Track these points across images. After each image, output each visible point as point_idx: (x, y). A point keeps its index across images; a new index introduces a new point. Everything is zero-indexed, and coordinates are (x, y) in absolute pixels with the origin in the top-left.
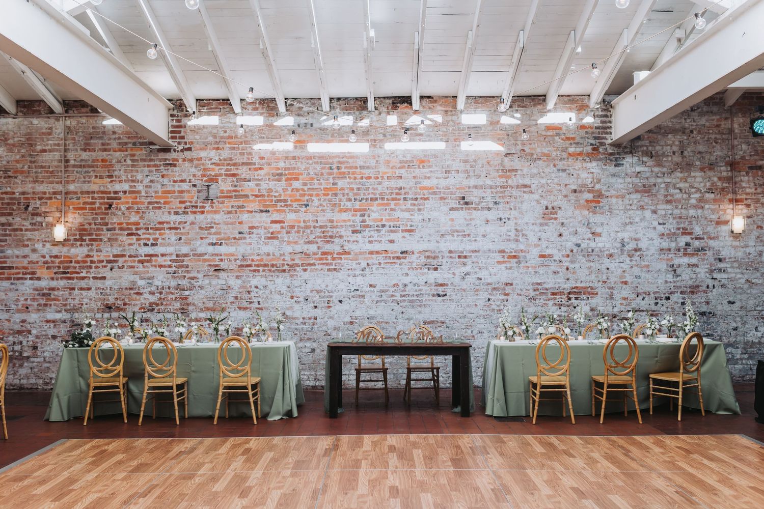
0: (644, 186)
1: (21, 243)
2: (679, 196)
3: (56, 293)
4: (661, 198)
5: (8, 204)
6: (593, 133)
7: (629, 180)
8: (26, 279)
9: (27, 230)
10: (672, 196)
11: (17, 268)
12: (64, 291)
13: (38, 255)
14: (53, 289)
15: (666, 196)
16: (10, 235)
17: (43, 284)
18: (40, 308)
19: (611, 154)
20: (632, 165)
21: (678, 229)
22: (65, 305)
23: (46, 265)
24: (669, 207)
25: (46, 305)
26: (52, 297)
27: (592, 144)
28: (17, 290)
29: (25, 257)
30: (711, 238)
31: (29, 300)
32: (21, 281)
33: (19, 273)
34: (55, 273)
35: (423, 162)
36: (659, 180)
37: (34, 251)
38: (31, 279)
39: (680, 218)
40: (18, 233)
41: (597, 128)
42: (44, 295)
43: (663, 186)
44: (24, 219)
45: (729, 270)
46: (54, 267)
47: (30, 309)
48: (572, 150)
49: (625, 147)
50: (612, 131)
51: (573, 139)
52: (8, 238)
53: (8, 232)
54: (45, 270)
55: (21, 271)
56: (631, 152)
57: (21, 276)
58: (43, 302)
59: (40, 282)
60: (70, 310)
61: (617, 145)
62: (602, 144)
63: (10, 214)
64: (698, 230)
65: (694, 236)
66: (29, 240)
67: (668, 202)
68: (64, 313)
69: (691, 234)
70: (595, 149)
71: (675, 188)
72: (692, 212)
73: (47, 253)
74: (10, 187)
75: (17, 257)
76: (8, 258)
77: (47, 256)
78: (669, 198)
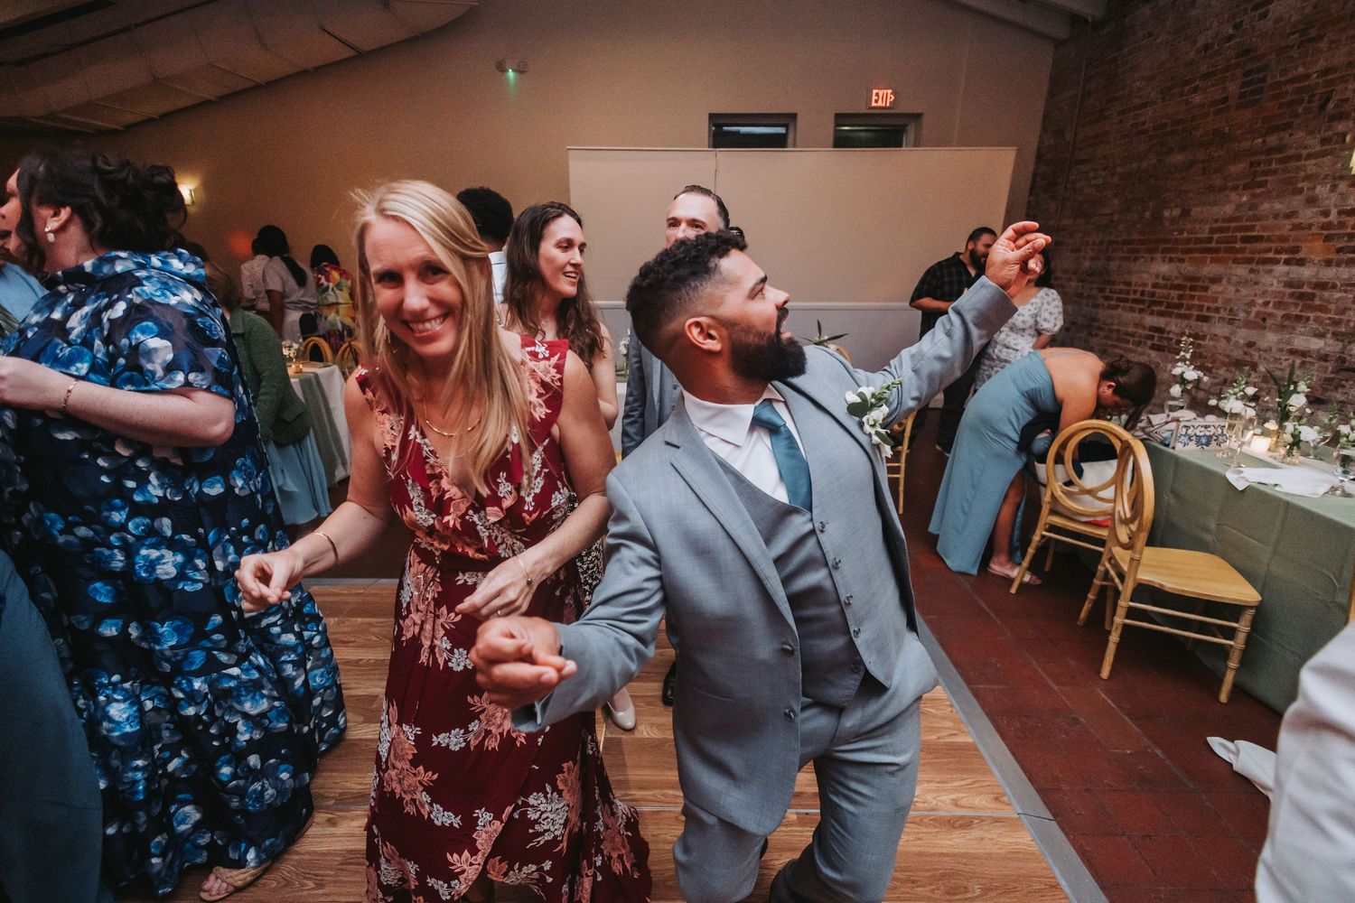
1: (1290, 187)
3: (1326, 294)
5: (1292, 103)
8: (1277, 262)
9: (1309, 156)
11: (1269, 239)
12: (1345, 291)
13: (1315, 210)
14: (1322, 286)
16: (1275, 172)
17: (1306, 273)
18: (1286, 323)
22: (1336, 323)
23: (1325, 232)
25: (1298, 318)
26: (1317, 302)
28: (1256, 283)
29: (1288, 216)
31: (1271, 305)
32: (1268, 267)
33: (1269, 250)
34: (1339, 251)
37: (1312, 201)
38: (1287, 262)
40: (1292, 164)
42: (1302, 296)
44: (1311, 133)
46: (1340, 237)
47: (1269, 322)
52: (1269, 178)
53: (1274, 166)
54: (1319, 244)
55: (1274, 245)
57: (1270, 255)
58: (1295, 311)
59: (1302, 269)
60: (1343, 334)
63: (1288, 126)
66: (1308, 178)
68: (1330, 340)
73: (1335, 205)
74: (1304, 65)
75: (1276, 216)
76: (1259, 219)
77: (1334, 212)
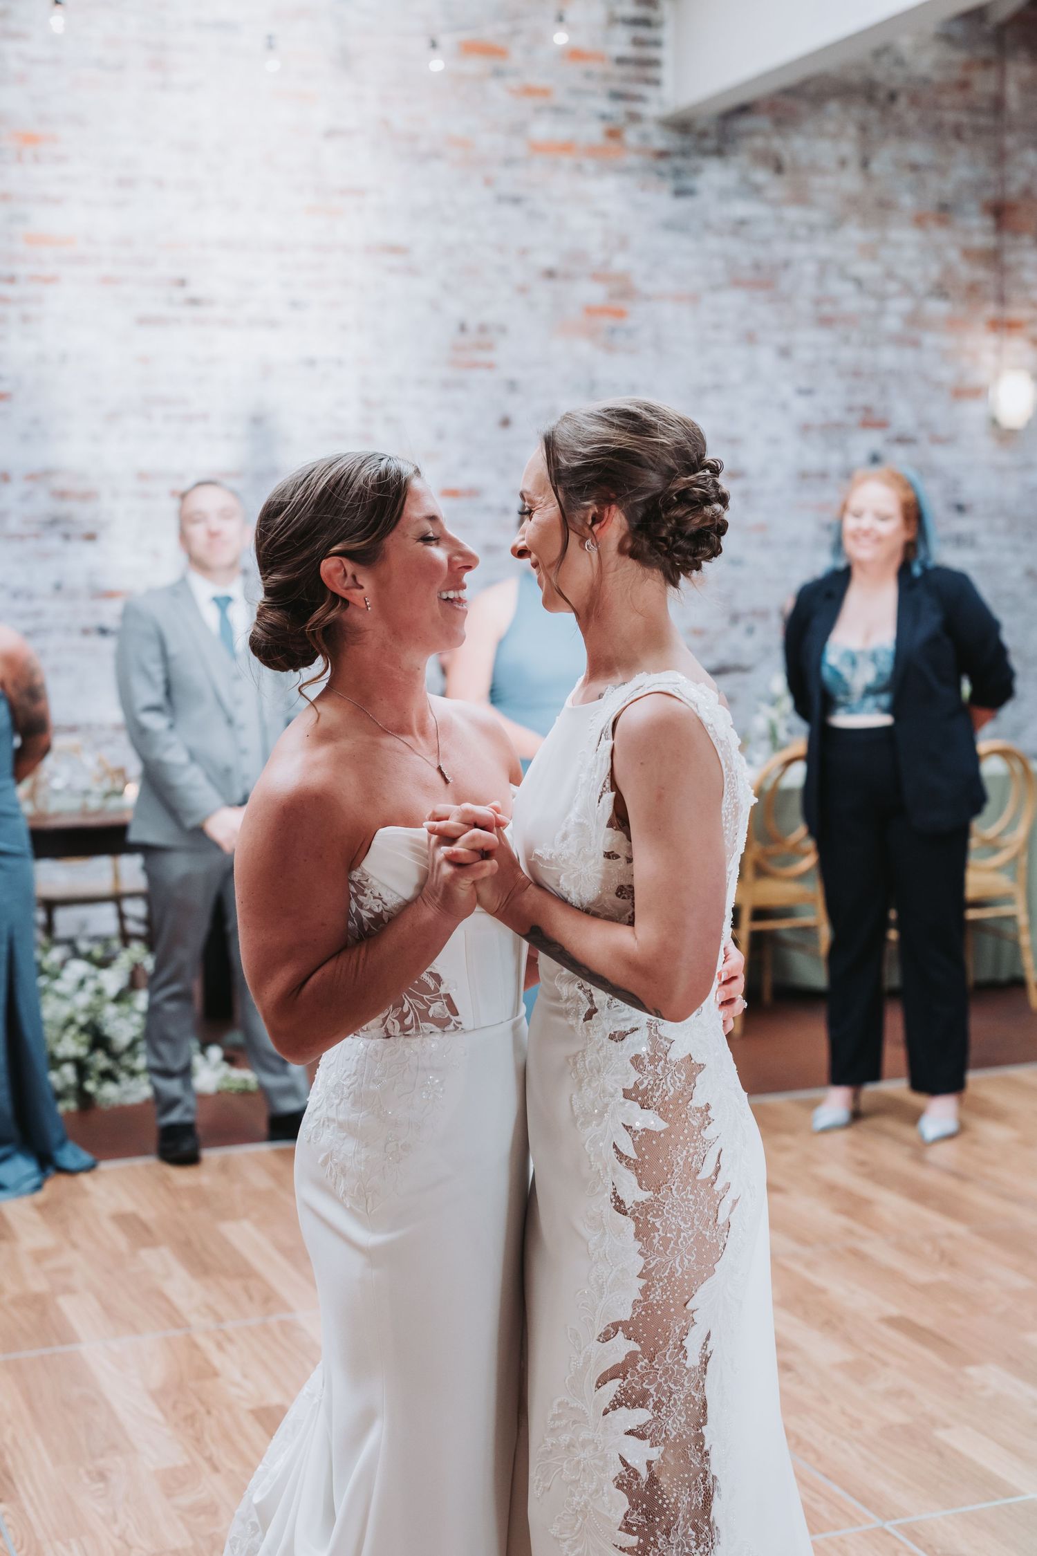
0: (757, 266)
2: (852, 302)
4: (803, 305)
6: (606, 77)
7: (713, 243)
10: (834, 300)
15: (818, 302)
19: (662, 154)
20: (724, 195)
21: (850, 409)
24: (824, 337)
27: (604, 117)
30: (937, 440)
35: (30, 139)
36: (800, 250)
39: (857, 374)
41: (621, 61)
43: (810, 269)
45: (984, 539)
48: (543, 129)
49: (703, 135)
50: (666, 74)
51: (545, 92)
56: (719, 152)
61: (681, 125)
62: (634, 118)
64: (903, 416)
65: (893, 431)
67: (825, 322)
69: (882, 425)
70: (614, 134)
71: (844, 276)
72: (888, 357)
78: (827, 309)
